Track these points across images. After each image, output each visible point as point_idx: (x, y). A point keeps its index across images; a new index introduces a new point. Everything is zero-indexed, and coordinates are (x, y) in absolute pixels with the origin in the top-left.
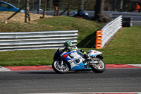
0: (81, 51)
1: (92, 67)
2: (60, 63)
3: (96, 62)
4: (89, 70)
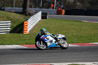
0: (53, 35)
3: (63, 42)
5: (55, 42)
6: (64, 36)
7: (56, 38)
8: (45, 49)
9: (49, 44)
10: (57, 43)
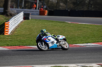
0: (54, 36)
1: (61, 46)
2: (42, 44)
3: (64, 43)
4: (59, 48)
5: (57, 43)
6: (64, 37)
7: (57, 39)
8: (47, 50)
9: (50, 45)
10: (58, 44)
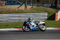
1: (40, 29)
3: (42, 27)
10: (37, 27)
